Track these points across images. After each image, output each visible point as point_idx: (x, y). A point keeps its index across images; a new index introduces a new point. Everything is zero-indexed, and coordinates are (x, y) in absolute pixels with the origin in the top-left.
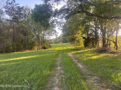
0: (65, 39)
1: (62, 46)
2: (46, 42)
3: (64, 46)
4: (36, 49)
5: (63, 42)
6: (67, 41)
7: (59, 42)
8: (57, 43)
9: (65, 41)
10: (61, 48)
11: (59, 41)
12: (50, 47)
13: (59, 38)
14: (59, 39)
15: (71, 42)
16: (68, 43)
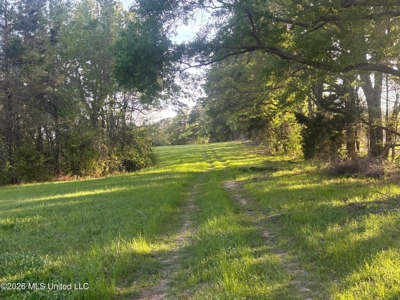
0: (224, 124)
1: (208, 157)
2: (138, 140)
3: (218, 158)
4: (99, 171)
5: (215, 138)
6: (230, 132)
7: (193, 137)
8: (183, 142)
9: (221, 132)
10: (201, 167)
11: (194, 130)
12: (154, 161)
13: (194, 117)
14: (190, 122)
15: (249, 137)
16: (236, 142)
